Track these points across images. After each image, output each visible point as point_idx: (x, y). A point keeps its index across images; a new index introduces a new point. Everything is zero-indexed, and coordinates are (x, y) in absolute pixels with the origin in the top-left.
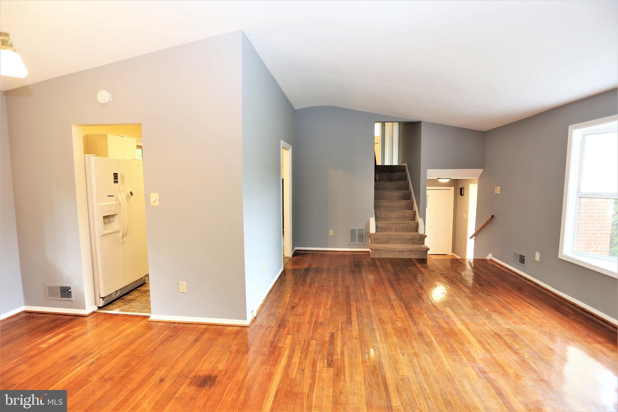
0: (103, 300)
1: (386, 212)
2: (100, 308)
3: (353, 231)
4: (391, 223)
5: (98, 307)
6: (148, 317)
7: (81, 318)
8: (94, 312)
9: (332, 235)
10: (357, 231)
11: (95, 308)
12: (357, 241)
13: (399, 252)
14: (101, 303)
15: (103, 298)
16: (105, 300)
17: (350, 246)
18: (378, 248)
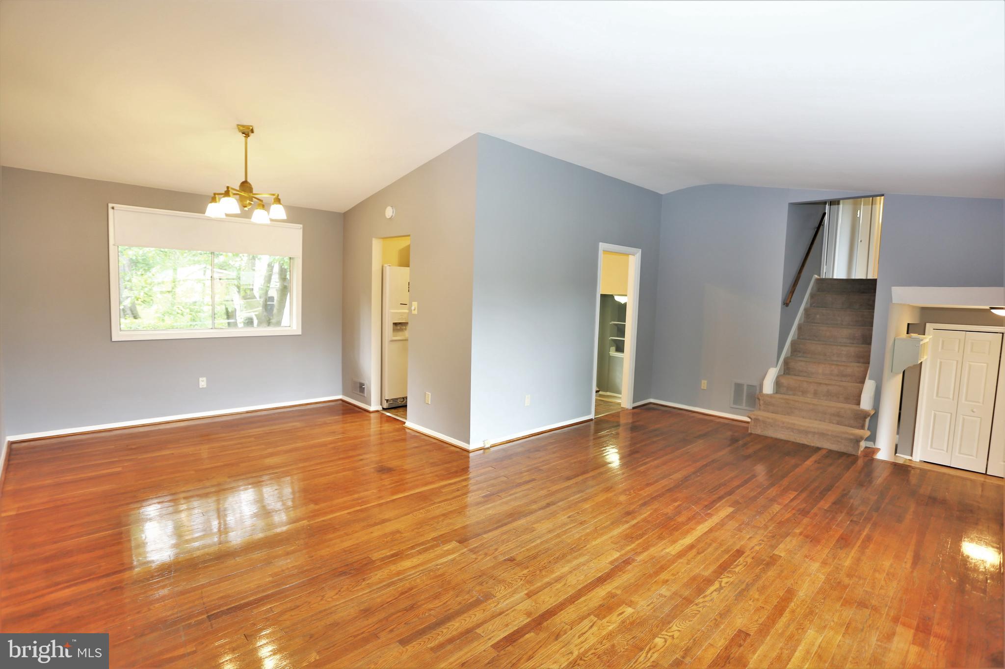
0: (387, 402)
1: (806, 362)
2: (384, 409)
3: (738, 387)
4: (807, 382)
5: (383, 408)
6: (404, 423)
7: (368, 414)
8: (377, 411)
9: (705, 388)
10: (745, 388)
11: (379, 408)
12: (744, 404)
13: (800, 432)
14: (386, 405)
15: (387, 401)
16: (389, 403)
17: (732, 410)
18: (761, 418)
